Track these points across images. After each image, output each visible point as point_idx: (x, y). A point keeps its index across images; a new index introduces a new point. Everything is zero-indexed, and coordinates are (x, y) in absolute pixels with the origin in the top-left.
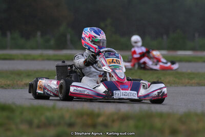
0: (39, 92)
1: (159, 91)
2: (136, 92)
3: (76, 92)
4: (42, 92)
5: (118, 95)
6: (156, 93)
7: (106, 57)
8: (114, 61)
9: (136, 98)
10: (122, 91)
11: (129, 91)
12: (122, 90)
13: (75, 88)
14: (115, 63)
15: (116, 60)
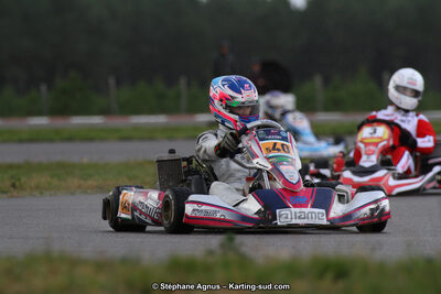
0: (123, 216)
1: (373, 206)
2: (324, 211)
3: (198, 215)
4: (129, 217)
5: (287, 218)
6: (366, 210)
7: (261, 140)
8: (278, 146)
9: (325, 222)
10: (293, 209)
11: (308, 210)
12: (295, 206)
13: (195, 206)
14: (278, 150)
15: (283, 145)
